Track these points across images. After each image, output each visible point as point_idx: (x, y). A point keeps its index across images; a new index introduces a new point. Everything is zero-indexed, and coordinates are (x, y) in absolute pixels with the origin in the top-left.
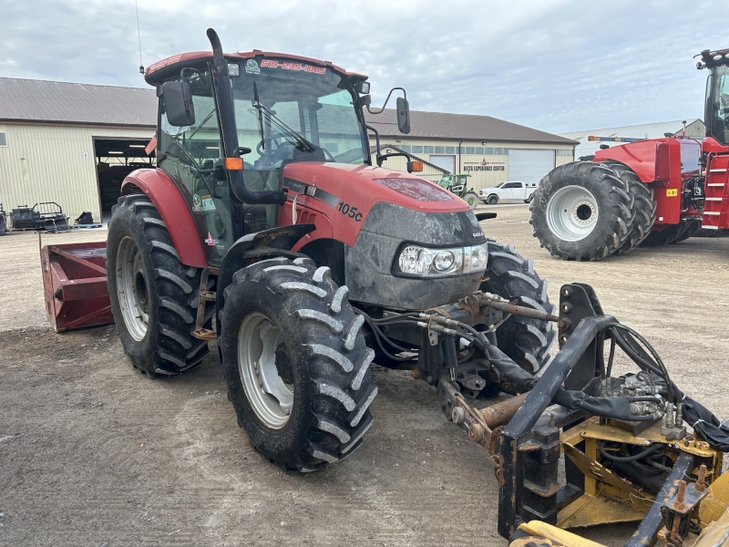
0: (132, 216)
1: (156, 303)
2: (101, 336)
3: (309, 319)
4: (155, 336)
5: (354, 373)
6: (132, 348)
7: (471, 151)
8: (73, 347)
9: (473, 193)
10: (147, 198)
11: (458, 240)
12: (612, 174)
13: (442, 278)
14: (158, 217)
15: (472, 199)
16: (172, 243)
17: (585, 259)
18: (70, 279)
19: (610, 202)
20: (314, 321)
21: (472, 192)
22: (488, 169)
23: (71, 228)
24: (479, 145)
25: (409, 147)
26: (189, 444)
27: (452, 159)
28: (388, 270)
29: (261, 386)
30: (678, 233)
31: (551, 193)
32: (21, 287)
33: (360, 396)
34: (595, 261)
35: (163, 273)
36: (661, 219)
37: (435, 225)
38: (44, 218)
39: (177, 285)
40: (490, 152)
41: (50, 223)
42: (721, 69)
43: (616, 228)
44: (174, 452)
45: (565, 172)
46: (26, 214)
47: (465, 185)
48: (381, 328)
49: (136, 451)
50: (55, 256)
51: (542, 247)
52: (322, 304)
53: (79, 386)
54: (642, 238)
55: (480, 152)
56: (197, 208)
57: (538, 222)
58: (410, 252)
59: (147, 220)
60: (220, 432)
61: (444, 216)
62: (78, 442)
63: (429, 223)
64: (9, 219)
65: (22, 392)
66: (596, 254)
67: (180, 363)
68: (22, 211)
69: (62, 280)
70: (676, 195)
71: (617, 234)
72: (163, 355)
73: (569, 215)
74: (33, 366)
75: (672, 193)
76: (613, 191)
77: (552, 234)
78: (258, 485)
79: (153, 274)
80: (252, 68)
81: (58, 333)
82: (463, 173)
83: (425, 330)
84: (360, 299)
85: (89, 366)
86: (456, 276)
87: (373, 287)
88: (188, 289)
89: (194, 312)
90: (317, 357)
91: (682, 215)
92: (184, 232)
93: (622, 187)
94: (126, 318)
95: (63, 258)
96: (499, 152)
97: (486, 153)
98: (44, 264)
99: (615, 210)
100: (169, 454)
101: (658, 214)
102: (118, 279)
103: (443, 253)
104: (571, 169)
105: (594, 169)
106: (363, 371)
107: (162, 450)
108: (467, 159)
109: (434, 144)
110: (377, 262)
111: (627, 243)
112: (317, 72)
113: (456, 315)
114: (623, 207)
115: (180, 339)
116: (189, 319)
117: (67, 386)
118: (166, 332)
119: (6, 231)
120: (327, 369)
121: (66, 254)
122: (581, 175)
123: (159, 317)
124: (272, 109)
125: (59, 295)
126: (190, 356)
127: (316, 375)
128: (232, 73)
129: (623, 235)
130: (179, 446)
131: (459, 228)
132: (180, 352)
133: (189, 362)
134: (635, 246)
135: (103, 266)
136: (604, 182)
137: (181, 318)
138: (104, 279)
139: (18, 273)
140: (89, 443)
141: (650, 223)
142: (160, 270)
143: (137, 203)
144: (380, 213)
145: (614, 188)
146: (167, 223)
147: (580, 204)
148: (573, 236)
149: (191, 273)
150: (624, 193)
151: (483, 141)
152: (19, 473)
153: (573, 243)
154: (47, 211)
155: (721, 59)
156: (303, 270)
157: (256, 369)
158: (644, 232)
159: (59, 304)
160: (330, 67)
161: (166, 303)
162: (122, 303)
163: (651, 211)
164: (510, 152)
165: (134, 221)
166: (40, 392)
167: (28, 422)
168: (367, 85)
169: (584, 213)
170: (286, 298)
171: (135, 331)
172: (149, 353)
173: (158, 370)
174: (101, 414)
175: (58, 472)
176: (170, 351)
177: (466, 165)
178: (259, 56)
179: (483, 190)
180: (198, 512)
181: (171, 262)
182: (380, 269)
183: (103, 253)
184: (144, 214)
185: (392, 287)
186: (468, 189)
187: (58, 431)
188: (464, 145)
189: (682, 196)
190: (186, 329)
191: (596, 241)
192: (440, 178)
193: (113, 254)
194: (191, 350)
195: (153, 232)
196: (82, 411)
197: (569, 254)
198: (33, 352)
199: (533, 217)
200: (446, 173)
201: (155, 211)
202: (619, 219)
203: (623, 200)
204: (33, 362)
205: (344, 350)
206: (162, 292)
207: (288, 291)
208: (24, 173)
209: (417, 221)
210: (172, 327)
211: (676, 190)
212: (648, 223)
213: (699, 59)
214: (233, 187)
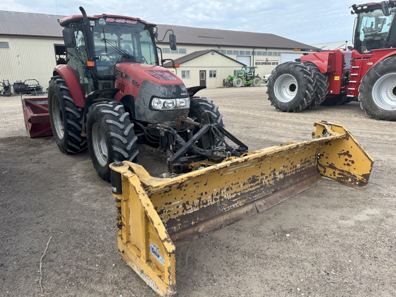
0: (56, 85)
1: (66, 121)
2: (49, 139)
3: (110, 124)
4: (67, 136)
5: (127, 144)
6: (59, 142)
7: (259, 54)
8: (36, 143)
9: (259, 77)
10: (61, 78)
11: (174, 96)
12: (305, 68)
13: (167, 110)
14: (66, 85)
15: (257, 80)
16: (71, 97)
17: (291, 111)
18: (34, 114)
19: (303, 82)
20: (112, 124)
21: (257, 76)
22: (269, 64)
23: (44, 93)
24: (264, 50)
25: (225, 51)
26: (75, 174)
27: (249, 58)
28: (148, 108)
29: (101, 152)
30: (343, 99)
31: (277, 78)
32: (17, 120)
33: (131, 153)
34: (296, 112)
35: (68, 109)
36: (331, 92)
37: (164, 90)
38: (30, 88)
39: (74, 114)
40: (270, 54)
41: (33, 90)
42: (361, 15)
43: (306, 96)
44: (69, 177)
45: (283, 67)
46: (21, 85)
47: (254, 73)
48: (147, 130)
49: (54, 176)
50: (27, 103)
51: (272, 105)
52: (116, 118)
53: (37, 157)
54: (321, 101)
55: (265, 54)
56: (81, 82)
57: (270, 92)
58: (155, 100)
59: (61, 87)
60: (89, 171)
61: (169, 87)
62: (34, 173)
63: (162, 89)
64: (12, 88)
65: (13, 158)
66: (296, 109)
67: (78, 148)
68: (19, 84)
69: (31, 114)
70: (338, 79)
71: (306, 99)
72: (70, 144)
73: (286, 89)
74: (19, 150)
75: (337, 78)
76: (305, 77)
77: (276, 98)
78: (96, 186)
79: (64, 109)
80: (102, 22)
81: (31, 138)
82: (255, 66)
83: (159, 130)
84: (140, 120)
85: (42, 150)
86: (173, 110)
87: (144, 114)
88: (78, 116)
89: (81, 126)
90: (113, 137)
91: (341, 90)
92: (76, 92)
93: (310, 75)
94: (57, 130)
95: (32, 104)
96: (276, 54)
97: (269, 55)
98: (23, 107)
99: (305, 86)
100: (67, 177)
101: (329, 89)
102: (53, 113)
103: (169, 101)
104: (286, 65)
105: (296, 66)
106: (131, 144)
107: (65, 176)
108: (257, 58)
109: (239, 50)
110: (144, 104)
111: (313, 104)
112: (132, 23)
113: (172, 125)
114: (309, 85)
115: (76, 137)
116: (79, 129)
117: (32, 157)
118: (70, 134)
119: (11, 94)
120: (116, 142)
121: (33, 102)
122: (290, 68)
123: (67, 128)
124: (121, 37)
125: (30, 121)
126: (82, 145)
127: (113, 144)
128: (92, 25)
129: (309, 99)
130: (72, 175)
131: (175, 91)
132: (77, 143)
133: (82, 147)
134: (317, 105)
135: (47, 107)
136: (301, 73)
137: (76, 128)
138: (48, 114)
139: (16, 114)
140: (37, 174)
141: (325, 94)
142: (67, 108)
143: (58, 80)
144: (145, 84)
145: (305, 75)
146: (69, 88)
147: (291, 83)
148: (287, 100)
149: (80, 110)
150: (310, 78)
151: (267, 48)
152: (10, 181)
153: (286, 103)
154: (31, 84)
155: (361, 9)
156: (112, 106)
157: (100, 146)
158: (322, 98)
159: (30, 125)
160: (138, 21)
161: (69, 122)
162: (55, 123)
163: (326, 87)
164: (282, 54)
165: (57, 87)
166: (20, 158)
167: (14, 167)
168: (156, 29)
169: (292, 88)
170: (103, 116)
171: (60, 135)
172: (65, 143)
173: (69, 150)
174: (44, 165)
175: (25, 181)
176: (73, 142)
177: (257, 62)
178: (105, 17)
179: (265, 76)
180: (72, 192)
181: (71, 105)
182: (145, 107)
183: (46, 102)
184: (61, 84)
185: (150, 114)
186: (256, 75)
187: (26, 170)
188: (256, 50)
189: (342, 80)
190: (78, 133)
191: (296, 102)
192: (240, 69)
193: (50, 102)
194: (82, 142)
195: (64, 92)
196: (37, 164)
197: (284, 109)
198: (19, 145)
199: (268, 90)
200: (245, 66)
201: (64, 83)
202: (307, 91)
203: (310, 82)
204: (18, 148)
205: (124, 136)
206: (68, 117)
207: (104, 113)
208: (19, 63)
209: (157, 88)
210: (72, 132)
211: (339, 77)
212: (324, 94)
213: (352, 9)
214: (92, 73)
